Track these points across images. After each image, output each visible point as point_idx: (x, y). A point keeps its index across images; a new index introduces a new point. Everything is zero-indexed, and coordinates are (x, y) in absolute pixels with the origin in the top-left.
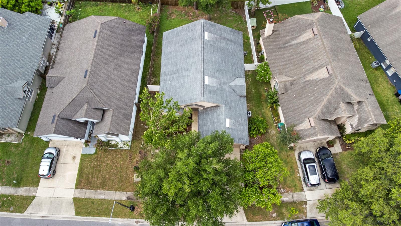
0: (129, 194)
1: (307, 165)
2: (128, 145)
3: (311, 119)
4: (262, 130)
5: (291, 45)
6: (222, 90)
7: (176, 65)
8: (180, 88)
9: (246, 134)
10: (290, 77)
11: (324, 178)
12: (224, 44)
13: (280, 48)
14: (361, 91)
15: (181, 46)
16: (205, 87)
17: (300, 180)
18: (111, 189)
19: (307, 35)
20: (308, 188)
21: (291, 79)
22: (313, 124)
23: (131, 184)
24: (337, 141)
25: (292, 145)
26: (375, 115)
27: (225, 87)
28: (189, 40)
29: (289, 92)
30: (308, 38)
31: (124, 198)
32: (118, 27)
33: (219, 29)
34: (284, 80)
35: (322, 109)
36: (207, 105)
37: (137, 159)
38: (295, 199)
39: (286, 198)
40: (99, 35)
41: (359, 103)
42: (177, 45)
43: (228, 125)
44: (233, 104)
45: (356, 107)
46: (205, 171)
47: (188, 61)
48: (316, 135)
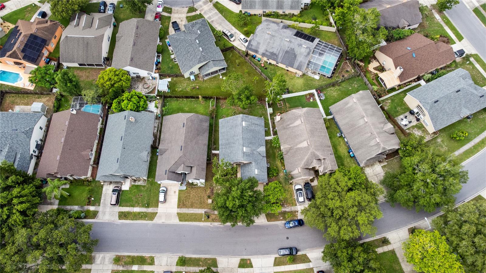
0: (206, 210)
1: (298, 192)
2: (203, 184)
3: (299, 168)
4: (275, 174)
5: (290, 127)
6: (253, 154)
7: (228, 140)
8: (230, 153)
9: (266, 177)
10: (289, 145)
11: (307, 198)
12: (253, 127)
13: (285, 129)
14: (326, 153)
15: (230, 129)
16: (244, 153)
17: (295, 200)
18: (196, 208)
19: (298, 122)
20: (299, 204)
21: (289, 146)
22: (300, 171)
23: (206, 205)
24: (316, 179)
25: (291, 182)
26: (332, 165)
27: (255, 152)
28: (234, 126)
29: (289, 154)
30: (298, 124)
31: (203, 212)
32: (195, 119)
33: (251, 119)
34: (286, 147)
35: (304, 163)
36: (245, 162)
37: (208, 192)
38: (292, 210)
39: (288, 209)
40: (186, 125)
41: (324, 159)
42: (228, 128)
43: (256, 173)
44: (259, 161)
45: (323, 161)
46: (245, 196)
47: (234, 138)
48: (301, 177)
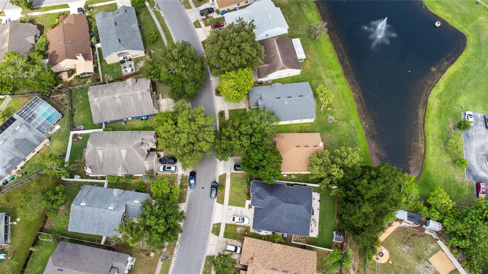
0: (160, 260)
1: (166, 170)
2: (133, 259)
3: (145, 163)
4: (144, 186)
5: (102, 161)
6: (118, 201)
7: (95, 224)
8: (110, 224)
9: (144, 194)
10: (120, 166)
11: (174, 164)
12: (90, 196)
13: (102, 167)
14: (137, 137)
15: (83, 220)
16: (114, 209)
17: (172, 174)
18: (155, 269)
19: (100, 153)
20: (177, 172)
21: (121, 166)
22: (148, 162)
23: (155, 259)
24: (158, 152)
25: (155, 174)
26: (150, 135)
27: (117, 199)
28: (81, 215)
29: (128, 169)
30: (102, 153)
31: (161, 263)
32: (58, 257)
33: (80, 196)
34: (121, 169)
35: (141, 156)
36: (124, 211)
37: (143, 255)
38: (180, 179)
39: (179, 183)
40: (62, 267)
41: (142, 140)
42: (82, 223)
43: (138, 202)
44: (127, 197)
45: (144, 141)
47: (95, 217)
48: (153, 162)
